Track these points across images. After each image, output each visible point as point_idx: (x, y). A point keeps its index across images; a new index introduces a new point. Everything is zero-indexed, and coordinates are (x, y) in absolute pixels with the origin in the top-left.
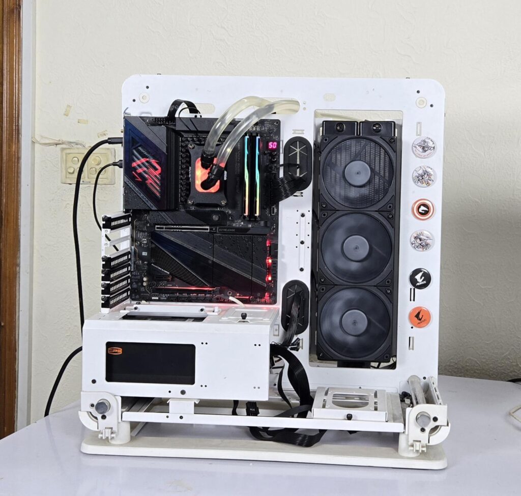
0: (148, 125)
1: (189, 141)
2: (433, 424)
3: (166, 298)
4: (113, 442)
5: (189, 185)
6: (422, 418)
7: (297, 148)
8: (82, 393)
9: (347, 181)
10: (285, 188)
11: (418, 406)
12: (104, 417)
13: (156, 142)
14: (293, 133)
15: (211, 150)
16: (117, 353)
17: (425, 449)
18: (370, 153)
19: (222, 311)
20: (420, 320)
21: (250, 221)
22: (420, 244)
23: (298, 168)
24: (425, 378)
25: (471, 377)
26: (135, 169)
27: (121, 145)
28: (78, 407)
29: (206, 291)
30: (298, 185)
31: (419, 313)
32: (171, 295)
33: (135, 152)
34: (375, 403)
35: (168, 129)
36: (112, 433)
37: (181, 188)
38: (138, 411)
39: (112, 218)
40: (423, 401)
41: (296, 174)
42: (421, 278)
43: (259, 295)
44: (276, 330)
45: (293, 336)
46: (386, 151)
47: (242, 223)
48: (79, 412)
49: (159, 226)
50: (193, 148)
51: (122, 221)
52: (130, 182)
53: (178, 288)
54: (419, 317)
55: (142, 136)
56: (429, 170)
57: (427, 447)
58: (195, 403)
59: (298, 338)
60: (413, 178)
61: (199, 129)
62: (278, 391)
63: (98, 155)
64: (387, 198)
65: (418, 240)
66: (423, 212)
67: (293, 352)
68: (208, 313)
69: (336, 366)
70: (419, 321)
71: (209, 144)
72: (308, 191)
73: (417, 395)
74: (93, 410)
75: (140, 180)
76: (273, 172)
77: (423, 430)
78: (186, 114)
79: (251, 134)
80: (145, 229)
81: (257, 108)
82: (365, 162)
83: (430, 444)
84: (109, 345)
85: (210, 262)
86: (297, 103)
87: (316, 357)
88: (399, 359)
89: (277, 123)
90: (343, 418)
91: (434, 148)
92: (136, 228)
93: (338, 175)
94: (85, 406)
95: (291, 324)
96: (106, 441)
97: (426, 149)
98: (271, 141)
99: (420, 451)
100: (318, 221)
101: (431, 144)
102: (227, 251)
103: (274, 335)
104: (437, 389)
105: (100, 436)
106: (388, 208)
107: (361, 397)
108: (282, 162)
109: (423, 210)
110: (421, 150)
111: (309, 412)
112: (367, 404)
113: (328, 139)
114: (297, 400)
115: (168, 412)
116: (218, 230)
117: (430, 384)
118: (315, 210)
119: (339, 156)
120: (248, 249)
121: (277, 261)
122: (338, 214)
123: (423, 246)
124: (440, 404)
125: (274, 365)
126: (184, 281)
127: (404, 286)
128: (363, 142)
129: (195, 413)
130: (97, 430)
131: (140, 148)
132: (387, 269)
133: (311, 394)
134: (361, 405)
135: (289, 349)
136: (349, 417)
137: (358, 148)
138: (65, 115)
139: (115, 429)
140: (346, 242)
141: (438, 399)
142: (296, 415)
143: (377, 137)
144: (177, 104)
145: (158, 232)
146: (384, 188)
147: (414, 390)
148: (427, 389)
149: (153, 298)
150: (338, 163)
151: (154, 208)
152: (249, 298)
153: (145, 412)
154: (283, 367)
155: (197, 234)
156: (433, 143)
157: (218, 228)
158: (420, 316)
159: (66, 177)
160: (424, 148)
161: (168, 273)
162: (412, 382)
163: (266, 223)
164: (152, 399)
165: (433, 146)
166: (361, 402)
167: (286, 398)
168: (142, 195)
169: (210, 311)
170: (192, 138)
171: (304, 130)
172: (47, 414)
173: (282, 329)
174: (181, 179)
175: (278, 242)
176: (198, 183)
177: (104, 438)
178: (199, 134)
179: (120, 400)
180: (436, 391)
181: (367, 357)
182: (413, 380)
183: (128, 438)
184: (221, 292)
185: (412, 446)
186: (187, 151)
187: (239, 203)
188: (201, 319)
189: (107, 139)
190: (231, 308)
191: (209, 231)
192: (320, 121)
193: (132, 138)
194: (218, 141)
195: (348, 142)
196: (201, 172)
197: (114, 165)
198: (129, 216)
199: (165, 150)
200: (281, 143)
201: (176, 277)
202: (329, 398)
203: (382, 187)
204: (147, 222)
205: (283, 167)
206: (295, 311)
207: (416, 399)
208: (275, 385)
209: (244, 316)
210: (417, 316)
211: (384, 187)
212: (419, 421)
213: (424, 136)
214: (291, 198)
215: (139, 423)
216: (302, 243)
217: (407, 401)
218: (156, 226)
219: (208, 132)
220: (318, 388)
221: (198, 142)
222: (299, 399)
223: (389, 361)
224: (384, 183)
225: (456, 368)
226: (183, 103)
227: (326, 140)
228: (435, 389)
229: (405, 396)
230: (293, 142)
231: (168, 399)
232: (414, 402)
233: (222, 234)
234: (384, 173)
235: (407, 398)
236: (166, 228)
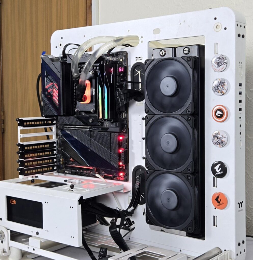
0: (52, 61)
7: (138, 71)
14: (136, 60)
15: (76, 75)
16: (13, 203)
20: (219, 203)
22: (218, 142)
24: (225, 251)
26: (47, 90)
29: (87, 169)
31: (218, 197)
32: (72, 171)
42: (219, 169)
46: (186, 68)
49: (65, 126)
52: (45, 98)
53: (77, 166)
55: (49, 69)
60: (212, 88)
65: (216, 138)
66: (219, 116)
70: (219, 204)
75: (49, 96)
85: (89, 150)
89: (125, 53)
91: (226, 63)
92: (58, 127)
97: (220, 64)
98: (120, 67)
102: (98, 143)
109: (219, 114)
110: (216, 66)
120: (108, 141)
122: (156, 117)
126: (77, 162)
131: (49, 76)
132: (188, 160)
140: (161, 139)
145: (65, 130)
149: (66, 172)
151: (56, 114)
155: (82, 131)
158: (219, 200)
161: (70, 156)
168: (50, 106)
191: (89, 129)
199: (61, 78)
210: (217, 199)
218: (64, 126)
227: (147, 63)
236: (69, 127)
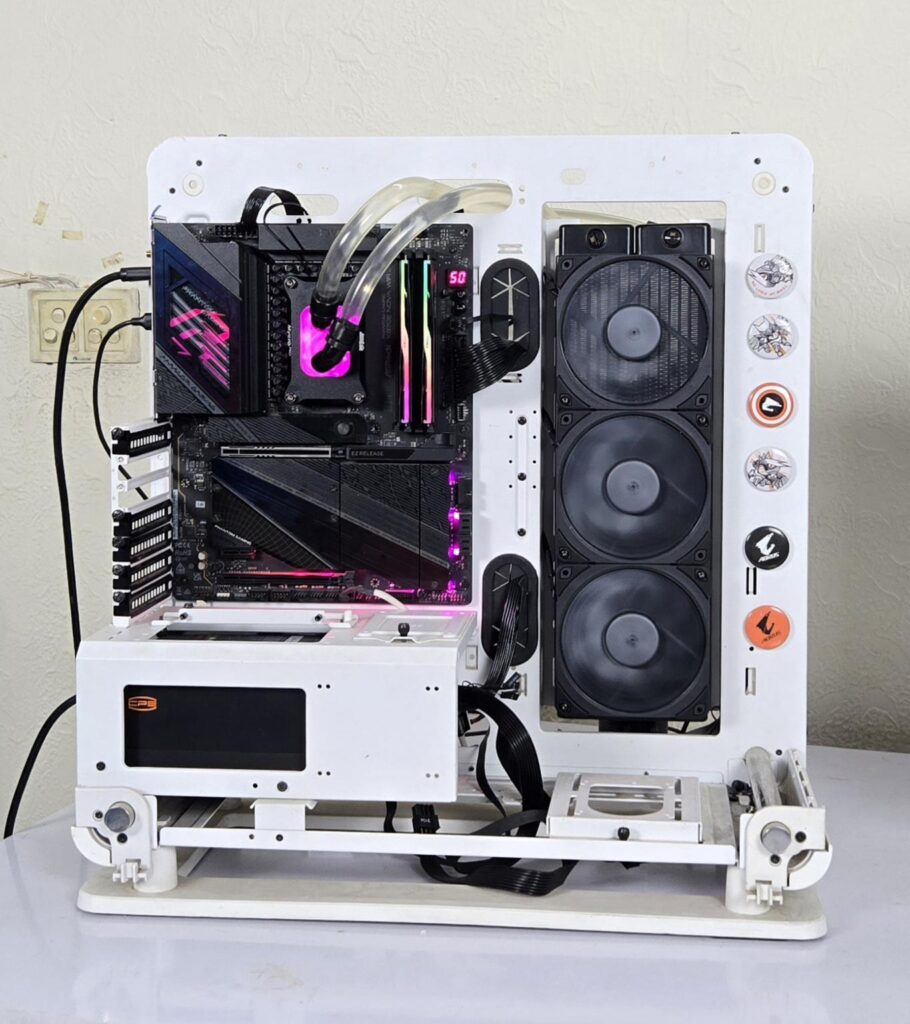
0: (201, 241)
1: (286, 272)
2: (795, 847)
3: (245, 595)
4: (142, 889)
5: (287, 363)
6: (772, 834)
7: (508, 283)
8: (77, 789)
9: (612, 349)
10: (483, 366)
11: (766, 809)
12: (122, 839)
13: (218, 274)
14: (499, 252)
15: (331, 289)
16: (146, 707)
17: (779, 898)
18: (659, 290)
19: (360, 620)
20: (768, 632)
21: (413, 435)
22: (766, 477)
23: (510, 324)
24: (779, 752)
25: (879, 747)
26: (176, 332)
27: (147, 282)
28: (71, 818)
29: (326, 579)
30: (511, 359)
31: (765, 619)
32: (256, 588)
33: (176, 297)
34: (677, 805)
35: (242, 248)
36: (140, 870)
37: (271, 369)
38: (191, 826)
39: (131, 432)
40: (776, 800)
41: (507, 337)
42: (769, 546)
43: (435, 585)
44: (472, 657)
45: (507, 670)
46: (692, 286)
47: (398, 439)
48: (73, 828)
49: (227, 448)
50: (295, 286)
51: (153, 439)
52: (167, 358)
53: (269, 573)
54: (767, 628)
55: (190, 264)
56: (782, 323)
57: (785, 893)
58: (307, 808)
59: (516, 674)
60: (749, 341)
61: (306, 248)
62: (476, 783)
63: (106, 303)
64: (696, 382)
65: (762, 469)
66: (772, 410)
67: (507, 702)
68: (332, 625)
69: (597, 728)
70: (766, 636)
71: (326, 278)
72: (533, 372)
73: (763, 787)
74: (100, 825)
75: (187, 353)
76: (460, 333)
77: (775, 859)
78: (278, 216)
79: (414, 254)
80: (200, 454)
81: (423, 202)
82: (649, 309)
83: (792, 887)
84: (131, 691)
85: (334, 520)
86: (506, 189)
87: (554, 710)
88: (725, 713)
89: (466, 231)
90: (611, 836)
91: (791, 276)
92: (182, 450)
93: (593, 337)
94: (85, 817)
95: (502, 644)
96: (128, 888)
97: (776, 280)
98: (454, 270)
99: (771, 903)
100: (553, 431)
101: (785, 269)
102: (369, 497)
103: (468, 668)
104: (805, 775)
105: (115, 876)
106: (698, 404)
107: (648, 793)
108: (476, 312)
109: (770, 407)
110: (765, 283)
111: (541, 824)
112: (659, 807)
113: (570, 262)
114: (518, 800)
115: (253, 828)
116: (348, 453)
117: (790, 765)
118: (547, 410)
119: (594, 298)
120: (409, 490)
121: (471, 516)
122: (595, 417)
123: (771, 481)
124: (811, 805)
125: (469, 728)
126: (282, 559)
127: (734, 563)
128: (645, 268)
129: (307, 829)
130: (109, 865)
131: (186, 288)
132: (697, 530)
133: (545, 788)
134: (649, 809)
135: (497, 697)
136: (624, 835)
137: (635, 281)
138: (35, 222)
139: (145, 862)
140: (610, 475)
141: (807, 794)
142: (515, 831)
143: (672, 256)
144: (259, 195)
145: (227, 461)
146: (689, 364)
147: (757, 777)
148: (784, 776)
149: (219, 595)
150: (594, 312)
151: (217, 411)
152: (416, 592)
153: (207, 826)
154: (486, 733)
155: (305, 462)
156: (790, 268)
157: (348, 450)
158: (768, 626)
159: (41, 350)
160: (771, 279)
161: (250, 543)
162: (753, 761)
163: (446, 438)
164: (220, 800)
165: (790, 273)
166: (647, 804)
167: (493, 795)
168: (192, 385)
169: (335, 620)
170: (293, 265)
171: (521, 246)
172: (8, 832)
173: (483, 655)
174: (272, 350)
175: (471, 476)
176: (307, 357)
177: (123, 881)
178: (307, 258)
179: (154, 803)
180: (802, 779)
181: (660, 710)
182: (755, 756)
183: (172, 882)
184: (357, 581)
185: (754, 892)
186: (283, 293)
187: (391, 396)
188: (315, 637)
189: (118, 270)
190: (378, 611)
191: (329, 456)
192: (554, 225)
193: (170, 268)
194: (346, 271)
195: (614, 268)
196: (313, 335)
197: (134, 324)
198: (167, 428)
199: (236, 292)
200: (475, 272)
201: (265, 551)
202: (582, 796)
203: (684, 359)
204: (204, 440)
205: (479, 322)
206: (509, 618)
207: (762, 796)
208: (471, 769)
209: (404, 630)
210: (762, 625)
211: (689, 360)
212: (765, 840)
213: (770, 253)
214: (498, 385)
215: (193, 850)
216: (522, 477)
217: (744, 800)
218: (223, 448)
219: (324, 253)
220: (561, 774)
221: (304, 275)
222: (521, 797)
223: (705, 719)
224: (689, 351)
225: (847, 731)
226: (273, 194)
227: (567, 265)
228: (800, 774)
229: (738, 789)
230: (500, 269)
231: (252, 801)
232: (758, 801)
233: (359, 461)
234: (690, 330)
235: (744, 794)
236: (242, 452)
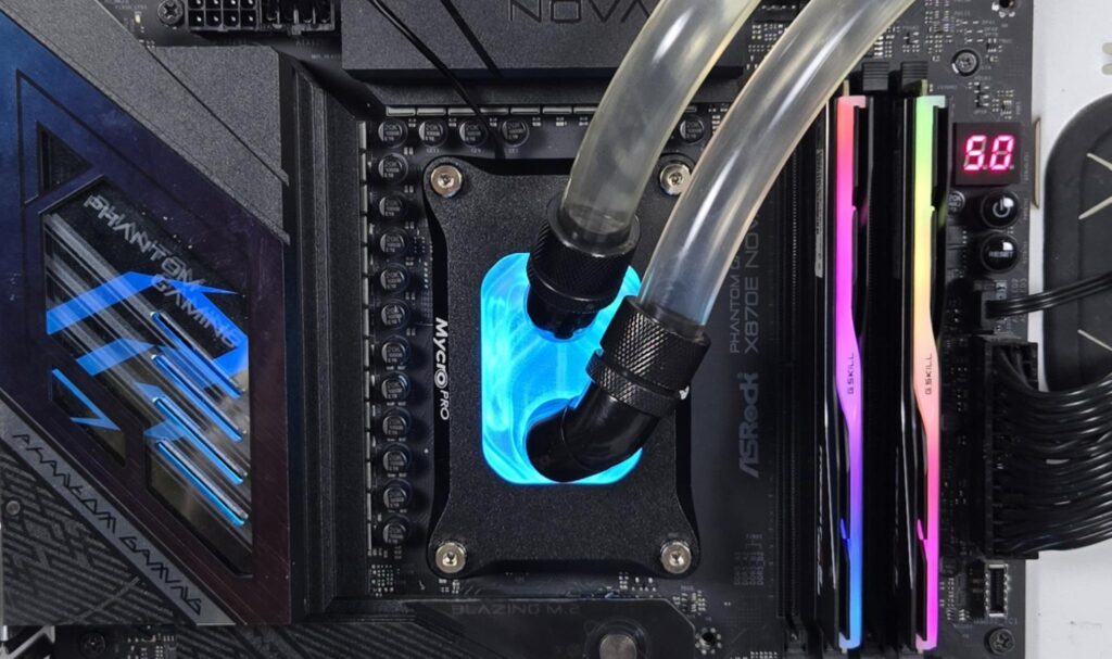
0: (146, 44)
15: (618, 203)
26: (66, 350)
33: (64, 232)
35: (290, 70)
37: (376, 459)
50: (462, 191)
55: (110, 121)
61: (498, 61)
71: (607, 166)
75: (104, 422)
89: (1008, 2)
131: (96, 202)
151: (211, 616)
168: (122, 529)
170: (445, 121)
193: (44, 136)
199: (271, 215)
